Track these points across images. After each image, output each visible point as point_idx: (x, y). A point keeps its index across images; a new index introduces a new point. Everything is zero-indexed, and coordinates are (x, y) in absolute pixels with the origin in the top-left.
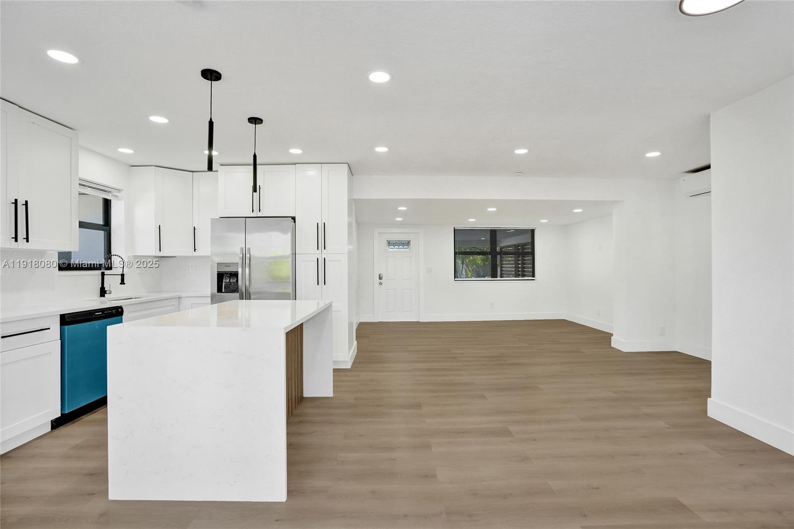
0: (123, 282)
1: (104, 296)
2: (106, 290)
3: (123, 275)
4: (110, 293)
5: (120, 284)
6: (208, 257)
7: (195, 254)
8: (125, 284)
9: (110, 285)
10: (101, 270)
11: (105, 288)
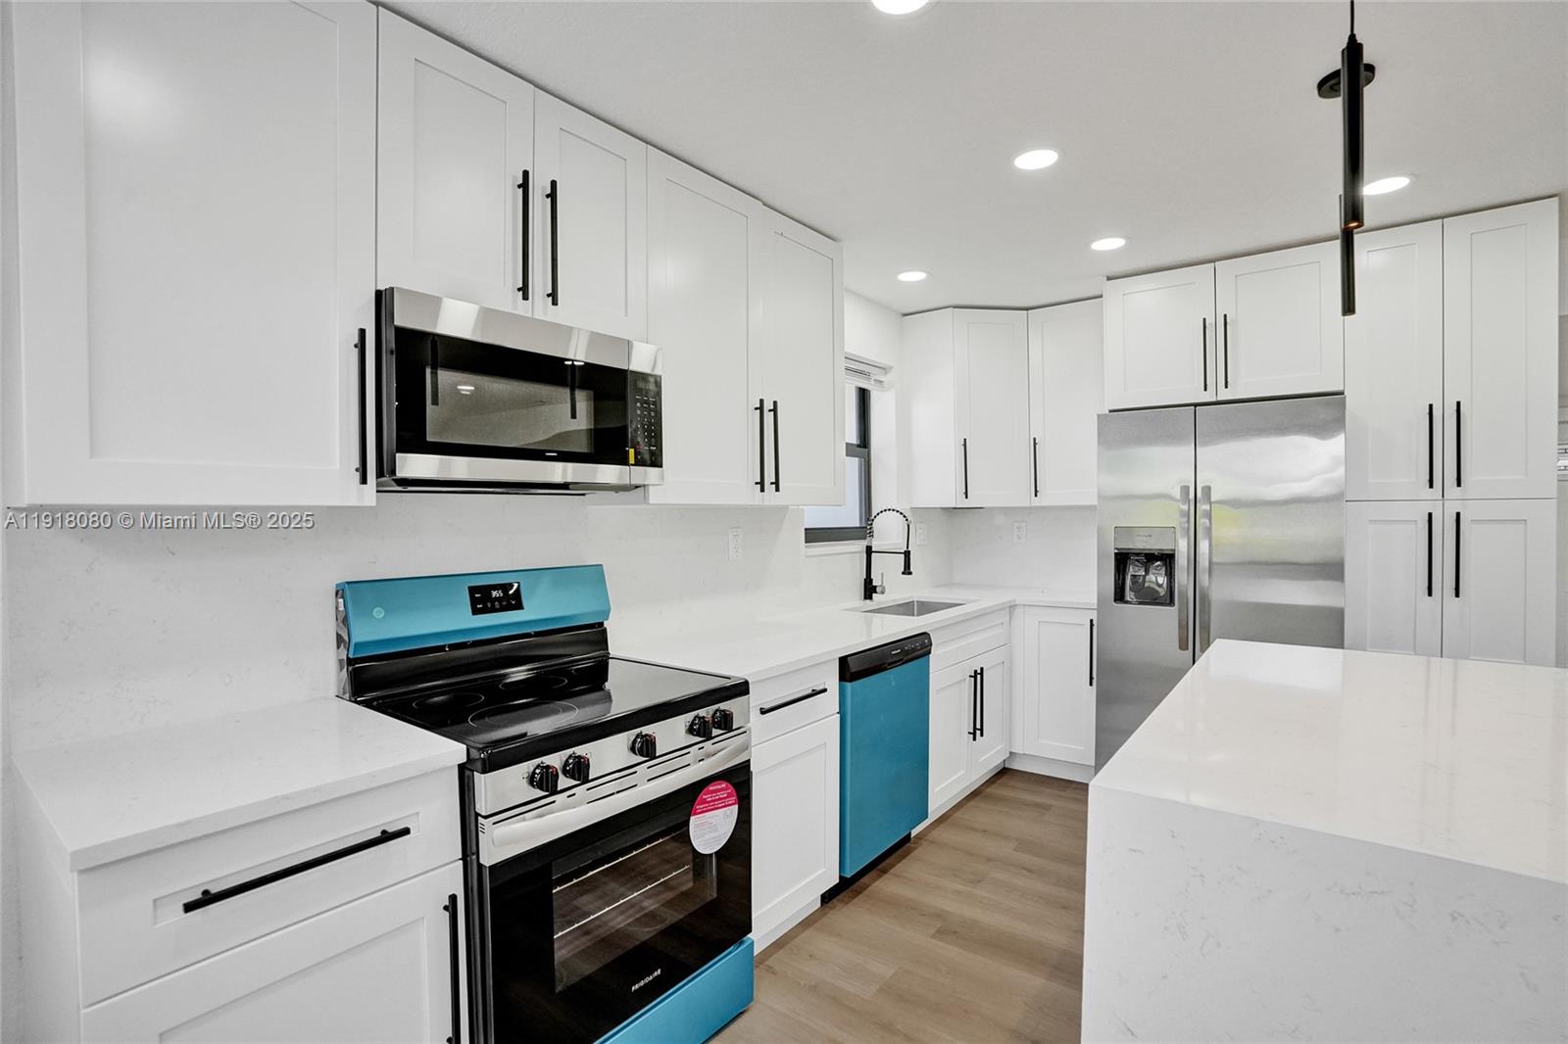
0: (907, 571)
1: (871, 598)
2: (874, 584)
3: (907, 554)
4: (883, 593)
5: (903, 573)
6: (1092, 508)
7: (1036, 502)
8: (910, 573)
9: (882, 574)
10: (865, 539)
11: (871, 580)
